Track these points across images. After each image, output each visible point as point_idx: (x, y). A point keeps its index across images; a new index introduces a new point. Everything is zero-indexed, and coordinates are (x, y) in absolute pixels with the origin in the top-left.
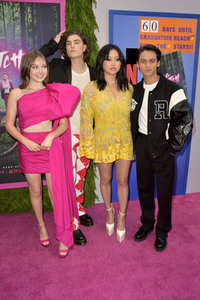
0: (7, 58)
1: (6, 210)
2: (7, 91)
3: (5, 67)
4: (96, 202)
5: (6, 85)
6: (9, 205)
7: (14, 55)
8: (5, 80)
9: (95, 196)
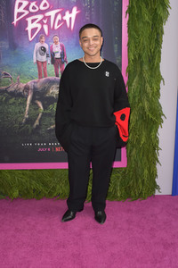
0: (59, 17)
1: (50, 194)
2: (58, 56)
3: (56, 27)
4: (157, 193)
5: (57, 49)
6: (54, 188)
7: (67, 13)
8: (56, 43)
9: (155, 186)
